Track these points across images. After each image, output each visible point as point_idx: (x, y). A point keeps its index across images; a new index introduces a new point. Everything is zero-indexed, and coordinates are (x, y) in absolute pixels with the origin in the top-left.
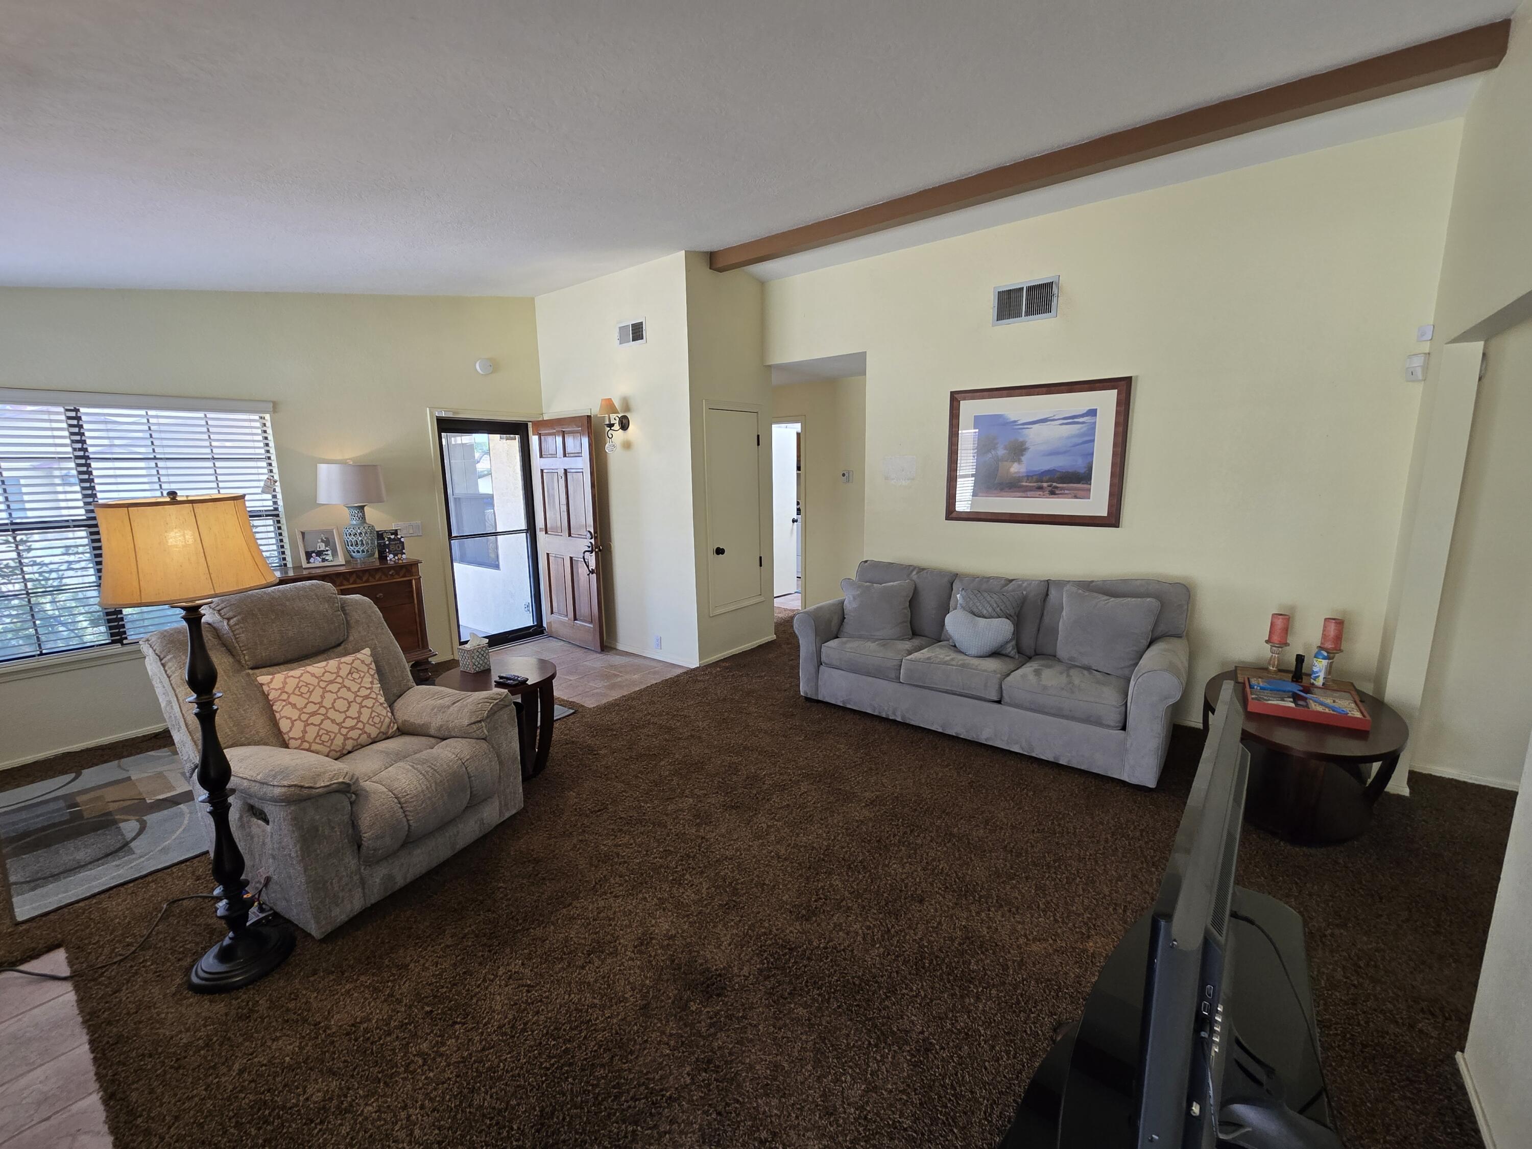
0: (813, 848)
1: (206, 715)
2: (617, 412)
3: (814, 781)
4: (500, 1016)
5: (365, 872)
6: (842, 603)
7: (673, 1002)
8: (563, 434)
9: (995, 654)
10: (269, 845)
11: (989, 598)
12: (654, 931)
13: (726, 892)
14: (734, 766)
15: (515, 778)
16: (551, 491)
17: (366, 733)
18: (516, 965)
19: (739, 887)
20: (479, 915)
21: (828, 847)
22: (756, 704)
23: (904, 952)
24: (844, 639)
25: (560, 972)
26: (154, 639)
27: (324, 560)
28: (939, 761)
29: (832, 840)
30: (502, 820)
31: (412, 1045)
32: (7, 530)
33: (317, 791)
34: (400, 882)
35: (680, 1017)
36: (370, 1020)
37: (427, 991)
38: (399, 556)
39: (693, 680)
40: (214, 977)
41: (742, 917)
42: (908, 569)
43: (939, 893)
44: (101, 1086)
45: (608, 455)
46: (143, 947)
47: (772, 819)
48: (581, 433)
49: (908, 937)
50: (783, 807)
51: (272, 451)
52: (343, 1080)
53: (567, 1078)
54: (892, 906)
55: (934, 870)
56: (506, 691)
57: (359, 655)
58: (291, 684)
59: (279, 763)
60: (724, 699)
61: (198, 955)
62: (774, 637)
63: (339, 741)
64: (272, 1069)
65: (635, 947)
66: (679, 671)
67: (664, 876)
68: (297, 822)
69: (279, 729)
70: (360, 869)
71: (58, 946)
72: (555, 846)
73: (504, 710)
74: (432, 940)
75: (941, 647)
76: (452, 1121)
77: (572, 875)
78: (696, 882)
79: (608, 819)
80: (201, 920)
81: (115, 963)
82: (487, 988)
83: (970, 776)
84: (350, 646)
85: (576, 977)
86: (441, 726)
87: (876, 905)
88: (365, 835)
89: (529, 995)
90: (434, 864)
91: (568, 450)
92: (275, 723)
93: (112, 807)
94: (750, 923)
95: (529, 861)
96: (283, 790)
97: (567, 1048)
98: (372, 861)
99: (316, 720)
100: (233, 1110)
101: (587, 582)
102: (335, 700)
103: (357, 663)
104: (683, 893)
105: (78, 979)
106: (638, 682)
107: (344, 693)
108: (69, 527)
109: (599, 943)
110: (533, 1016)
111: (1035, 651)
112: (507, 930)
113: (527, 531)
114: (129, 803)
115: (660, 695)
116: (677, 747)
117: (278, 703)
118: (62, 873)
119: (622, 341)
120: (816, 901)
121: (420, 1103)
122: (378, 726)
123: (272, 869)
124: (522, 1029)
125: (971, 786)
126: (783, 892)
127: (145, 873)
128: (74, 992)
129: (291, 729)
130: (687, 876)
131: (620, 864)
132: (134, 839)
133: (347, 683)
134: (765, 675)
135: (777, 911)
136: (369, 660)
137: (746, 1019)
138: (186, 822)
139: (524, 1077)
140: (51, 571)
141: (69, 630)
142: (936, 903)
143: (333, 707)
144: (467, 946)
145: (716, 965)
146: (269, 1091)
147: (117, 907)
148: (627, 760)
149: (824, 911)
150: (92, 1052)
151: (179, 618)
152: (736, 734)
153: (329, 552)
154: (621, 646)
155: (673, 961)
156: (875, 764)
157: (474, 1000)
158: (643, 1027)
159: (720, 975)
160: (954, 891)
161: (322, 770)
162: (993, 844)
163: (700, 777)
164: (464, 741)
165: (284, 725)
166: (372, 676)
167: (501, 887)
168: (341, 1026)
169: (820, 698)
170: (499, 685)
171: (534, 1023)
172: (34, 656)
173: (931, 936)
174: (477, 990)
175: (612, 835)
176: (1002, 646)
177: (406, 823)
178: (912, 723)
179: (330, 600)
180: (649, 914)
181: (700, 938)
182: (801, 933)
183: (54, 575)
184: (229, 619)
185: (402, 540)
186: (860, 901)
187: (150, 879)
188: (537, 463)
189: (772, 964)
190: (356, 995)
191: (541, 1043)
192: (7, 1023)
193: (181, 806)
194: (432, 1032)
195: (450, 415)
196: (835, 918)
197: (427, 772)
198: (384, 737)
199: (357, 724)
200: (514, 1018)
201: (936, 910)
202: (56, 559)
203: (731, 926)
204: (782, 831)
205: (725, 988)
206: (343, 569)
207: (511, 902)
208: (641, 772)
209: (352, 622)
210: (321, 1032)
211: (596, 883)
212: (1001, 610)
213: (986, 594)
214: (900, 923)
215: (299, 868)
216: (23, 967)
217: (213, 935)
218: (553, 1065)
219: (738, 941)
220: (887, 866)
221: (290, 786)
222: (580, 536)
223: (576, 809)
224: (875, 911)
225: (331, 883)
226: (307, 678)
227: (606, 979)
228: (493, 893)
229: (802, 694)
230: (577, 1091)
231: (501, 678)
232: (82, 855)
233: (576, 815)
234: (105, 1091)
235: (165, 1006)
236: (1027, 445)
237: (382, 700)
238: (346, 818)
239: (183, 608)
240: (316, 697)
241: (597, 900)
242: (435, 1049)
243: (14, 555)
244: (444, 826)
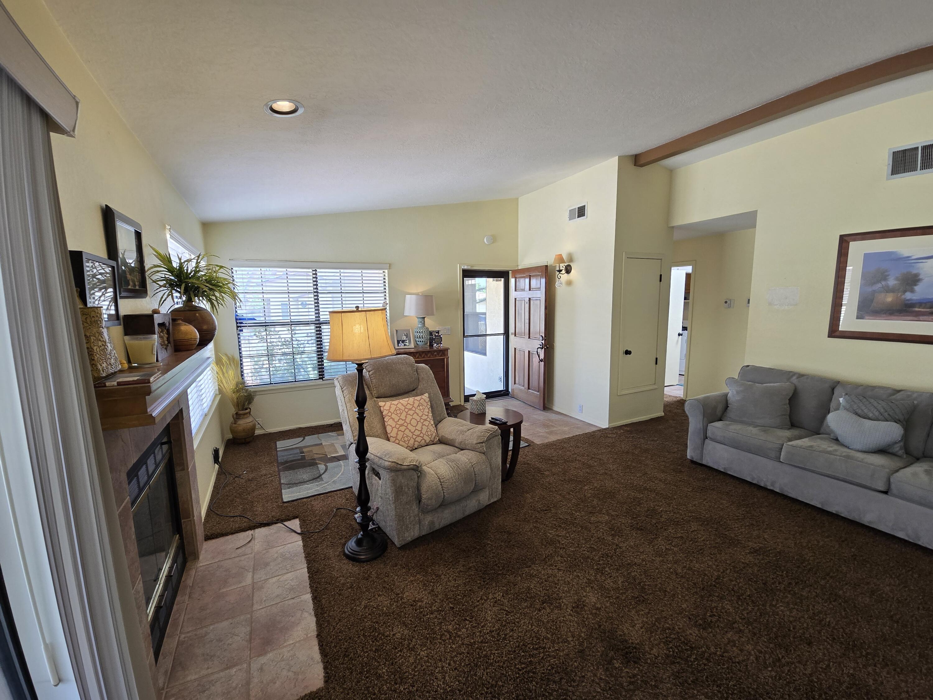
0: (705, 575)
1: (361, 419)
2: (565, 263)
3: (702, 524)
4: (490, 624)
5: (422, 517)
6: (726, 395)
7: (601, 656)
8: (530, 277)
9: (882, 451)
10: (380, 491)
11: (875, 404)
12: (585, 600)
13: (637, 588)
14: (637, 500)
15: (498, 480)
16: (520, 311)
17: (424, 439)
18: (499, 595)
19: (646, 587)
20: (478, 557)
21: (718, 578)
22: (651, 459)
23: (794, 680)
24: (727, 422)
25: (525, 609)
26: (340, 378)
27: (405, 345)
28: (818, 531)
29: (722, 573)
30: (490, 503)
31: (443, 624)
32: (289, 325)
33: (404, 467)
34: (437, 527)
35: (607, 668)
36: (422, 602)
37: (450, 595)
38: (439, 345)
39: (604, 436)
40: (354, 552)
41: (650, 610)
42: (788, 375)
43: (826, 641)
44: (311, 591)
45: (556, 289)
46: (327, 528)
47: (669, 545)
48: (541, 277)
49: (798, 670)
50: (677, 538)
51: (387, 288)
52: (410, 631)
53: (532, 681)
54: (782, 640)
55: (821, 621)
56: (497, 427)
57: (423, 397)
58: (393, 407)
59: (387, 448)
60: (627, 452)
61: (348, 539)
62: (663, 414)
63: (412, 442)
64: (379, 612)
65: (573, 608)
66: (594, 429)
67: (590, 564)
68: (394, 481)
69: (386, 431)
70: (419, 514)
71: (297, 517)
72: (520, 526)
73: (495, 438)
74: (452, 565)
75: (821, 439)
76: (466, 680)
77: (530, 548)
78: (614, 575)
79: (551, 517)
80: (348, 522)
81: (316, 532)
82: (483, 604)
83: (852, 549)
84: (419, 391)
85: (535, 615)
86: (461, 442)
87: (766, 635)
88: (423, 496)
89: (507, 617)
90: (454, 520)
91: (532, 286)
92: (385, 428)
93: (316, 456)
94: (656, 616)
95: (505, 532)
96: (390, 463)
97: (531, 661)
98: (425, 511)
99: (403, 428)
100: (362, 626)
101: (538, 366)
102: (411, 419)
103: (422, 401)
104: (605, 580)
105: (305, 535)
106: (565, 432)
107: (415, 416)
108: (309, 324)
109: (549, 597)
110: (510, 632)
111: (923, 454)
112: (494, 571)
113: (504, 334)
114: (321, 456)
115: (582, 442)
116: (595, 479)
117: (387, 417)
118: (299, 483)
119: (571, 218)
120: (710, 616)
121: (448, 661)
122: (430, 436)
123: (380, 504)
124: (504, 637)
125: (855, 559)
126: (681, 601)
127: (327, 491)
128: (302, 541)
129: (392, 431)
130: (607, 569)
131: (561, 548)
132: (323, 473)
133: (417, 411)
134: (657, 440)
135: (678, 614)
136: (428, 400)
137: (658, 688)
138: (343, 470)
139: (506, 669)
140: (301, 344)
141: (305, 371)
142: (824, 649)
143: (410, 423)
144: (472, 574)
145: (632, 640)
146: (377, 622)
147: (317, 505)
148: (562, 481)
149: (718, 626)
150: (308, 573)
151: (354, 368)
152: (637, 477)
153: (407, 341)
154: (556, 408)
155: (600, 626)
156: (756, 522)
157: (476, 609)
158: (581, 665)
159: (635, 648)
160: (842, 643)
161: (406, 456)
162: (879, 612)
163: (612, 502)
164: (473, 452)
165: (389, 429)
166: (429, 409)
167: (489, 544)
168: (409, 600)
169: (704, 462)
170: (491, 423)
171: (510, 636)
172: (293, 382)
173: (820, 675)
174: (478, 604)
175: (554, 528)
176: (889, 445)
177: (443, 494)
178: (790, 495)
179: (412, 366)
180: (582, 588)
181: (618, 615)
182: (699, 637)
183: (302, 346)
184: (369, 372)
185: (441, 336)
186: (750, 627)
187: (329, 495)
188: (513, 294)
189: (677, 653)
190: (415, 584)
191: (515, 651)
192: (280, 547)
193: (341, 462)
194: (454, 620)
195: (469, 268)
196: (729, 635)
197: (454, 467)
198: (432, 443)
199: (420, 434)
200: (499, 629)
201: (824, 654)
202: (303, 339)
203: (642, 614)
204: (678, 555)
205: (640, 659)
206: (412, 350)
207: (495, 555)
208: (571, 491)
209: (420, 378)
210: (399, 599)
211: (546, 557)
212: (889, 415)
213: (872, 401)
214: (790, 656)
215: (393, 506)
216: (286, 523)
217: (354, 532)
218: (523, 668)
219: (648, 628)
220: (775, 606)
221: (392, 462)
222: (536, 338)
223: (531, 506)
224: (765, 640)
225: (406, 518)
226: (400, 406)
227: (554, 623)
228: (485, 546)
229: (688, 457)
230: (539, 693)
231: (492, 419)
232: (305, 477)
233: (531, 510)
234: (313, 594)
235: (335, 561)
236: (921, 277)
237: (432, 423)
238: (415, 484)
239: (357, 364)
240: (403, 417)
241: (547, 569)
242: (456, 631)
243: (290, 336)
244: (459, 500)
